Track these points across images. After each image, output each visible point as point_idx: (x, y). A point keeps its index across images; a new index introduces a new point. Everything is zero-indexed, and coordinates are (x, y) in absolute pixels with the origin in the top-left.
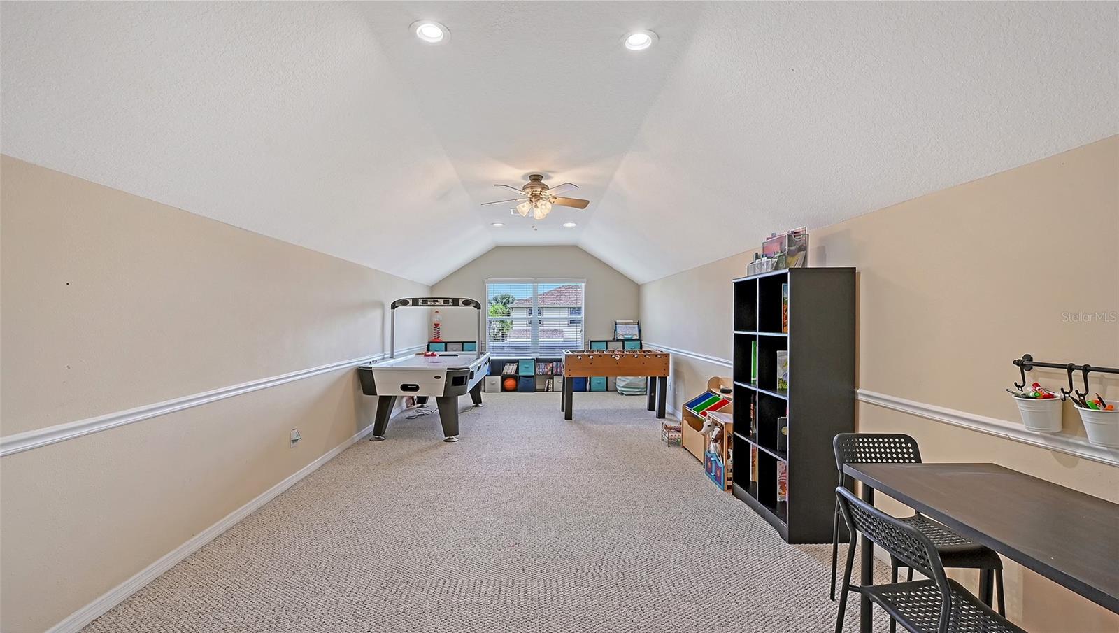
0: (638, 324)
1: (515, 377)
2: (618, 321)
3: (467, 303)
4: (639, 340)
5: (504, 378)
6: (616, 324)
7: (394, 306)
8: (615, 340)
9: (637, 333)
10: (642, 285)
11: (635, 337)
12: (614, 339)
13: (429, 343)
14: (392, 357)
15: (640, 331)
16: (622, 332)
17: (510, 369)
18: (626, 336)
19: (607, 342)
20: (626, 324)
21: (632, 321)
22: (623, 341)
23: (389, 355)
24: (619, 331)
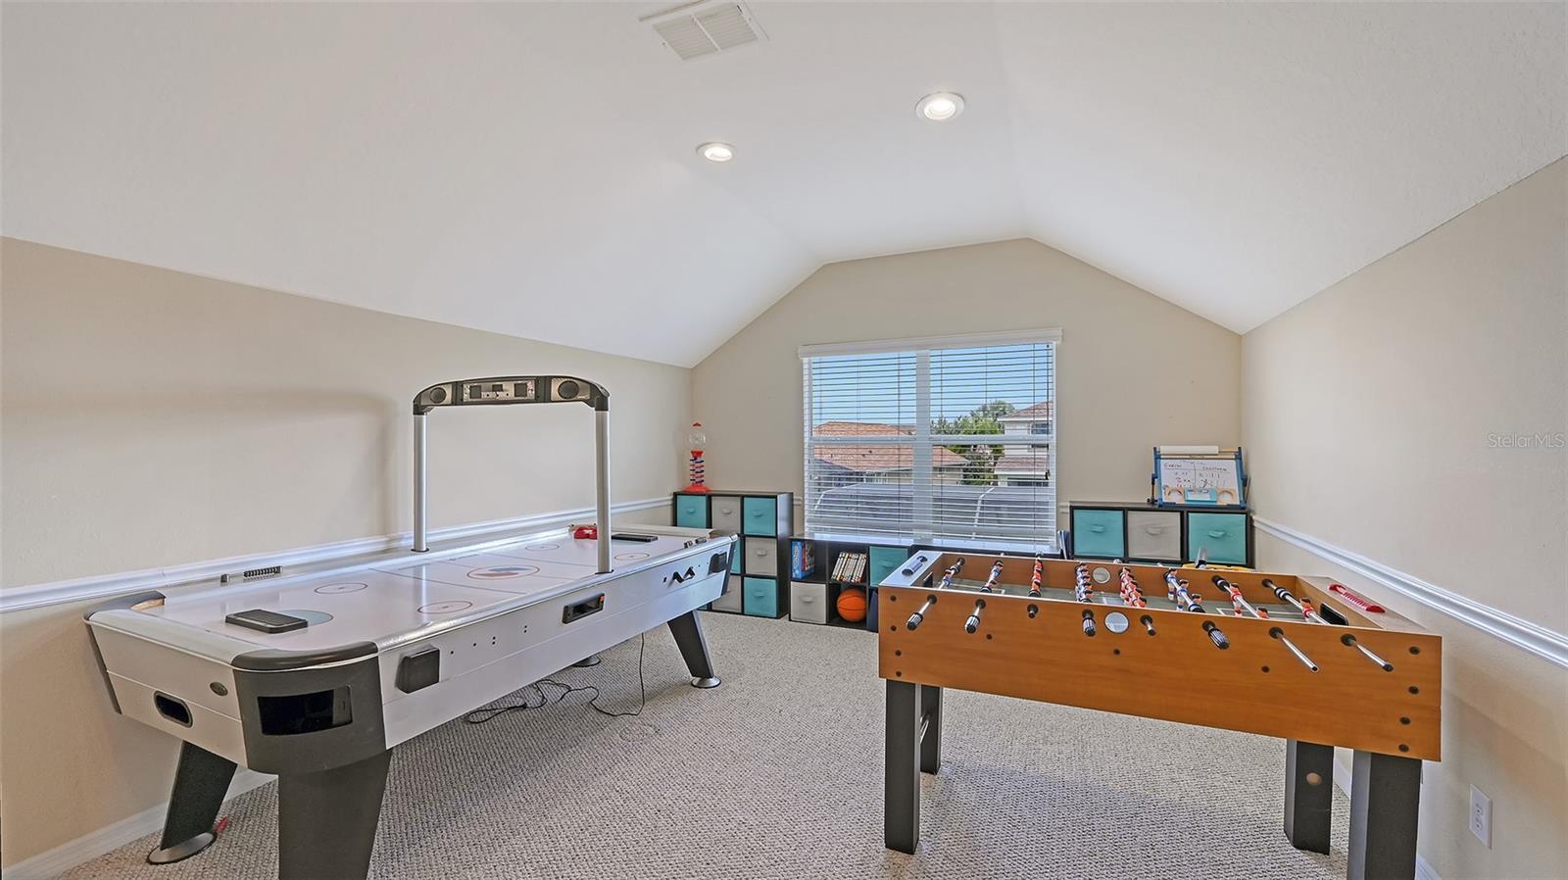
0: (1238, 457)
1: (864, 588)
2: (1163, 449)
3: (571, 389)
4: (1243, 509)
5: (835, 591)
6: (1158, 457)
7: (419, 410)
8: (1155, 506)
9: (1233, 484)
10: (1250, 333)
11: (1225, 500)
12: (1153, 501)
13: (676, 495)
14: (417, 550)
15: (1245, 482)
16: (1179, 483)
17: (848, 569)
18: (1191, 497)
19: (1125, 511)
20: (1192, 457)
21: (1215, 449)
22: (1184, 511)
23: (411, 542)
24: (1167, 477)
